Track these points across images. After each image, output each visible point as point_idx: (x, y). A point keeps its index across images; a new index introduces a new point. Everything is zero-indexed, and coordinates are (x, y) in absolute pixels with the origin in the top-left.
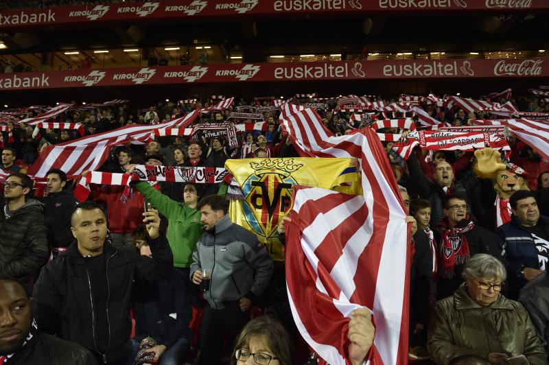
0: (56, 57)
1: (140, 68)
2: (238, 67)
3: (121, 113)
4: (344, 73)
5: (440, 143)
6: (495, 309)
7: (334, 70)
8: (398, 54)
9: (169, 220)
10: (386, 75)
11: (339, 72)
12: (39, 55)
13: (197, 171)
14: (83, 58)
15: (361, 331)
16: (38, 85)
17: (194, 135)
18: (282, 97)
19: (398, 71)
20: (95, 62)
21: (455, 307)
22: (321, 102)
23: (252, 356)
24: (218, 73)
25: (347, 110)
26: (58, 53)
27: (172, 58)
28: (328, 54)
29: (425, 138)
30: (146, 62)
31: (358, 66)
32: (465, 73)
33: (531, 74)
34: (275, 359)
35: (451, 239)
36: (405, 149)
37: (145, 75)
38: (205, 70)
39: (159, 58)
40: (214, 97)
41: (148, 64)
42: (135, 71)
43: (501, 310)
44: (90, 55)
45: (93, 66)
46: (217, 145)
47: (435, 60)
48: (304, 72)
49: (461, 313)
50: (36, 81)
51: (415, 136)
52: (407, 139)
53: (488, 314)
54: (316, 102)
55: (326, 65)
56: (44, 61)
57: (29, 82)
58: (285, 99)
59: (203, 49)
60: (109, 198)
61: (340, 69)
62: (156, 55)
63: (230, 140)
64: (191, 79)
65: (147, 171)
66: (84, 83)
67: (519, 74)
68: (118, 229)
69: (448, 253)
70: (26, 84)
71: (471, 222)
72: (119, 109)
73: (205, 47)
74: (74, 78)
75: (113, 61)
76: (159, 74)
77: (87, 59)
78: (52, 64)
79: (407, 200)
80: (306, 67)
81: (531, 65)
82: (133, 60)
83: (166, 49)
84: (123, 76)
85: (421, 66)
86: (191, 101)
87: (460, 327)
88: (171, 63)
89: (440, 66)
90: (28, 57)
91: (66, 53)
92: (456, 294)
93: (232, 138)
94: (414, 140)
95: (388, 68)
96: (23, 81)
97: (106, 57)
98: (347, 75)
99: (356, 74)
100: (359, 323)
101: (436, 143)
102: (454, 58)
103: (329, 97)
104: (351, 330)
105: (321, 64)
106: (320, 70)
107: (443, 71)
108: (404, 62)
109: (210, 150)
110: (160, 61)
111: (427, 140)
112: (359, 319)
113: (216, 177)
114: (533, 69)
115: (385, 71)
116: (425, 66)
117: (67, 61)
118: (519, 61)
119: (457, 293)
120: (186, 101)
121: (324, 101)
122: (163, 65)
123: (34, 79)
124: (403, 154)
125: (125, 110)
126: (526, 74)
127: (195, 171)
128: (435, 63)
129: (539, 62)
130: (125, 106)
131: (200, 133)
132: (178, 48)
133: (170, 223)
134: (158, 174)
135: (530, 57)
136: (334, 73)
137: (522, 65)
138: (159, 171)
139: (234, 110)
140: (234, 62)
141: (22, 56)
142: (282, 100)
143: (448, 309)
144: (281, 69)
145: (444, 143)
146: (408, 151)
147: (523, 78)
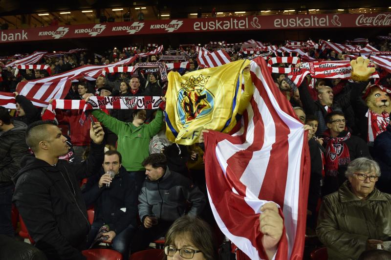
0: (32, 18)
1: (95, 24)
2: (167, 22)
3: (82, 59)
4: (245, 25)
5: (326, 72)
6: (372, 201)
7: (237, 23)
8: (285, 11)
9: (118, 136)
10: (277, 26)
11: (241, 24)
12: (20, 16)
13: (138, 100)
14: (52, 18)
15: (271, 223)
16: (20, 39)
17: (134, 72)
18: (199, 45)
19: (285, 24)
20: (61, 21)
21: (339, 200)
22: (229, 47)
23: (178, 252)
24: (152, 27)
25: (249, 52)
26: (34, 15)
27: (118, 17)
28: (233, 11)
29: (314, 69)
30: (98, 20)
31: (256, 20)
32: (335, 24)
33: (383, 24)
34: (198, 252)
35: (335, 146)
36: (298, 77)
37: (98, 30)
38: (142, 25)
39: (108, 17)
40: (149, 45)
41: (100, 21)
42: (91, 26)
43: (377, 202)
44: (57, 16)
45: (60, 24)
46: (152, 79)
47: (312, 15)
48: (215, 25)
49: (345, 205)
50: (18, 36)
51: (306, 66)
52: (300, 69)
53: (366, 205)
54: (224, 47)
55: (232, 19)
56: (24, 21)
57: (13, 37)
58: (202, 46)
59: (141, 10)
60: (71, 120)
61: (242, 23)
62: (106, 14)
63: (162, 75)
64: (132, 32)
65: (98, 101)
66: (53, 36)
67: (374, 24)
68: (78, 143)
69: (333, 157)
70: (11, 38)
71: (349, 133)
72: (80, 56)
73: (142, 8)
74: (46, 33)
75: (75, 20)
76: (108, 29)
77: (54, 18)
78: (29, 24)
79: (302, 117)
80: (217, 21)
81: (383, 18)
82: (89, 19)
83: (113, 10)
84: (82, 31)
85: (302, 19)
86: (133, 48)
87: (344, 217)
88: (116, 20)
89: (316, 19)
90: (11, 18)
91: (39, 15)
92: (340, 190)
93: (163, 74)
94: (306, 70)
95: (278, 21)
96: (8, 36)
97: (69, 17)
98: (247, 27)
99: (254, 26)
100: (267, 216)
101: (322, 73)
102: (326, 13)
103: (234, 43)
104: (262, 223)
105: (228, 19)
106: (227, 23)
107: (318, 23)
108: (289, 16)
109: (147, 83)
110: (109, 19)
111: (316, 70)
112: (267, 212)
113: (153, 104)
114: (384, 21)
115: (275, 23)
116: (305, 19)
117: (41, 20)
118: (374, 15)
119: (342, 189)
120: (129, 48)
121: (231, 46)
122: (111, 21)
123: (16, 34)
124: (296, 81)
125: (84, 56)
126: (379, 24)
127: (136, 100)
128: (312, 17)
129: (389, 16)
130: (84, 53)
131: (139, 70)
132: (122, 9)
133: (119, 137)
134: (107, 103)
135: (382, 12)
136: (238, 26)
137: (376, 18)
138: (107, 100)
139: (164, 54)
140: (163, 19)
141: (7, 18)
142: (199, 46)
143: (334, 202)
144: (199, 23)
145: (329, 72)
146: (300, 79)
147: (377, 28)
